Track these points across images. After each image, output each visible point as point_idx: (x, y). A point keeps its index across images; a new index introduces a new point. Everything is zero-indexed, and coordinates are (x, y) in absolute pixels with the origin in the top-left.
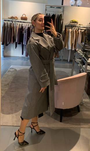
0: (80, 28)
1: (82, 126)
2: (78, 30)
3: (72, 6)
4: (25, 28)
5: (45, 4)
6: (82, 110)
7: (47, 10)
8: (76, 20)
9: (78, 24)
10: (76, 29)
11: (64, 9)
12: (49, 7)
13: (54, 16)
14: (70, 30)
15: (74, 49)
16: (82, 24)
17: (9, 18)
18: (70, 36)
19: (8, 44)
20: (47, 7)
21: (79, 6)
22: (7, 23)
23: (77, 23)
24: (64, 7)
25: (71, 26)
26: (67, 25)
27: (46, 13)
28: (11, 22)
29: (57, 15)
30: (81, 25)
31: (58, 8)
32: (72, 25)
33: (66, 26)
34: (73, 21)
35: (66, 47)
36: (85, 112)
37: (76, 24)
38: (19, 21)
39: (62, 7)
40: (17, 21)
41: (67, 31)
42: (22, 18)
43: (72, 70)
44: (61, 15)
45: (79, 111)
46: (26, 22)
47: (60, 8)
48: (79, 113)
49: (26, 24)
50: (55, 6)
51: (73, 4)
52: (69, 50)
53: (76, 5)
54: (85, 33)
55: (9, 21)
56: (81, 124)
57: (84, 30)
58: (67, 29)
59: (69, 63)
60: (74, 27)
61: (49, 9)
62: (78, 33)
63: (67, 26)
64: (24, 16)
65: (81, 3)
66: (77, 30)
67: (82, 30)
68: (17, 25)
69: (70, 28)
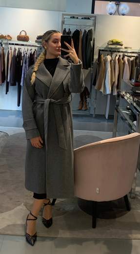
0: (126, 54)
2: (123, 59)
3: (111, 14)
4: (24, 56)
5: (61, 13)
7: (65, 23)
8: (119, 40)
9: (123, 47)
10: (120, 56)
11: (95, 20)
12: (70, 17)
13: (77, 33)
14: (109, 58)
15: (115, 93)
16: (130, 47)
18: (109, 69)
20: (65, 17)
21: (123, 15)
23: (122, 45)
24: (95, 17)
25: (111, 51)
26: (103, 49)
27: (64, 28)
29: (83, 31)
31: (85, 18)
32: (112, 48)
33: (100, 50)
34: (112, 41)
35: (102, 90)
37: (118, 46)
38: (14, 43)
39: (93, 17)
40: (11, 42)
41: (102, 60)
42: (20, 38)
44: (90, 31)
45: (128, 208)
46: (26, 45)
47: (89, 19)
48: (129, 213)
49: (26, 48)
50: (80, 16)
51: (113, 11)
52: (107, 95)
53: (117, 12)
54: (136, 62)
57: (133, 56)
58: (102, 56)
60: (115, 53)
61: (69, 21)
62: (124, 63)
63: (102, 50)
64: (23, 34)
65: (128, 9)
66: (121, 57)
67: (130, 57)
68: (10, 50)
69: (108, 55)
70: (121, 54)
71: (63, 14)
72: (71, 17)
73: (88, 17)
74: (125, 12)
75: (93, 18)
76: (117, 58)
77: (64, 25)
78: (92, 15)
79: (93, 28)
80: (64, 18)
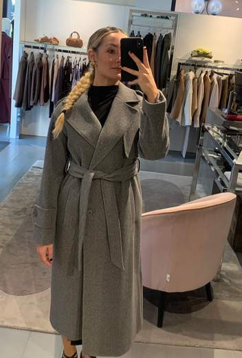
0: (216, 70)
1: (218, 343)
2: (211, 76)
3: (197, 13)
4: (75, 67)
5: (128, 8)
6: (218, 294)
7: (134, 23)
8: (207, 50)
9: (212, 60)
10: (207, 72)
11: (176, 20)
12: (140, 14)
13: (150, 37)
14: (191, 75)
15: (197, 125)
17: (37, 41)
18: (190, 91)
19: (32, 107)
20: (133, 14)
21: (214, 15)
22: (32, 53)
23: (211, 58)
24: (176, 16)
25: (193, 65)
26: (184, 62)
27: (131, 29)
28: (42, 51)
29: (158, 36)
30: (220, 61)
31: (162, 17)
32: (196, 62)
33: (180, 64)
34: (198, 51)
35: (179, 120)
36: (227, 302)
37: (206, 59)
38: (62, 49)
39: (173, 15)
40: (56, 47)
41: (182, 77)
42: (70, 43)
43: (193, 180)
44: (168, 36)
46: (78, 53)
47: (167, 18)
48: (211, 304)
49: (78, 56)
50: (155, 13)
51: (200, 9)
52: (186, 127)
53: (206, 11)
54: (229, 82)
55: (38, 48)
56: (217, 336)
57: (226, 74)
58: (183, 72)
59: (185, 162)
60: (201, 69)
61: (138, 20)
62: (212, 83)
63: (183, 64)
64: (75, 37)
65: (221, 6)
66: (209, 74)
67: (222, 74)
68: (56, 59)
69: (190, 71)
70: (209, 70)
71: (131, 10)
72: (142, 15)
73: (165, 16)
74: (216, 10)
75: (173, 18)
76: (203, 75)
77: (132, 26)
78: (172, 12)
79: (172, 31)
80: (133, 16)
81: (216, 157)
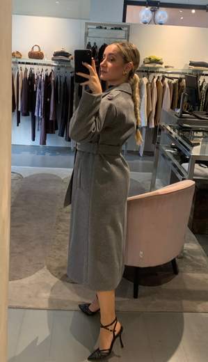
0: (166, 75)
3: (145, 23)
4: (38, 78)
5: (84, 22)
6: (182, 268)
7: (89, 35)
8: (158, 57)
9: (163, 66)
10: (159, 77)
11: (128, 30)
12: (95, 27)
15: (153, 126)
16: (172, 65)
18: (145, 95)
20: (89, 26)
21: (161, 24)
23: (161, 64)
24: (128, 27)
25: (147, 72)
27: (88, 41)
30: (170, 67)
31: (116, 29)
32: (149, 68)
34: (150, 59)
36: (190, 275)
37: (158, 65)
38: (25, 61)
39: (125, 26)
40: (21, 61)
42: (32, 55)
43: (153, 175)
45: (176, 272)
46: (40, 64)
47: (120, 29)
48: (177, 276)
49: (40, 67)
50: (108, 25)
51: (147, 19)
52: (142, 128)
53: (153, 21)
54: (179, 86)
57: (176, 78)
59: (143, 160)
60: (153, 74)
61: (94, 32)
62: (164, 87)
64: (36, 49)
65: (167, 16)
66: (161, 79)
67: (172, 78)
68: (20, 71)
69: (144, 77)
70: (161, 75)
71: (87, 24)
72: (97, 28)
73: (118, 27)
74: (162, 20)
76: (155, 80)
77: (88, 38)
78: (124, 23)
80: (88, 29)
81: (172, 152)
